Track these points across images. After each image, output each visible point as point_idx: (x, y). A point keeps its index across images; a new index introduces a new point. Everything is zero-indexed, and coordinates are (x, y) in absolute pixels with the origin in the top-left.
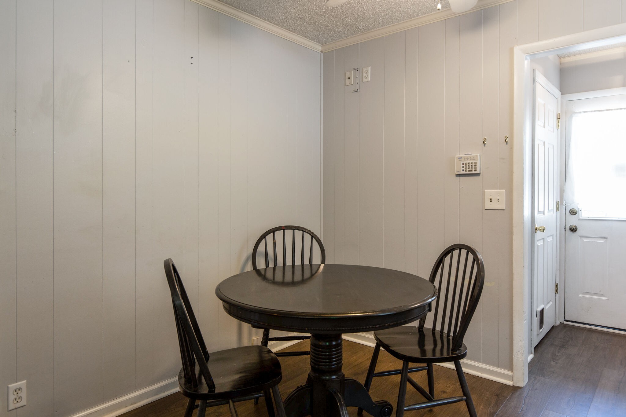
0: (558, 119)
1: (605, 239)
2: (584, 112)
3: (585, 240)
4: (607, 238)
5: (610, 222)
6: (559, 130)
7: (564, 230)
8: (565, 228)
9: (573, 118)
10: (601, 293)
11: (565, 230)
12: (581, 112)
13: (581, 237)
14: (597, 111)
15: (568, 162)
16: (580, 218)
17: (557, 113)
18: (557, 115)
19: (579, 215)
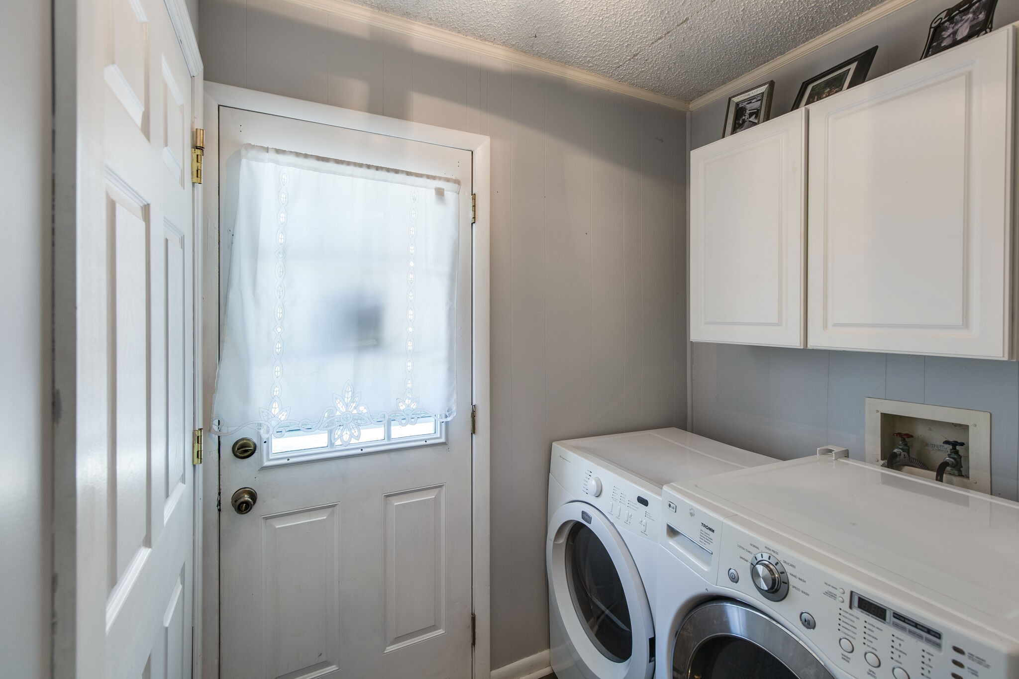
0: (197, 148)
1: (332, 509)
2: (278, 151)
3: (280, 525)
4: (334, 506)
5: (343, 461)
6: (199, 187)
7: (216, 509)
8: (219, 503)
9: (244, 161)
10: (323, 659)
11: (219, 510)
12: (267, 150)
13: (266, 519)
14: (312, 156)
15: (227, 298)
16: (266, 464)
17: (192, 128)
18: (194, 134)
19: (261, 456)
